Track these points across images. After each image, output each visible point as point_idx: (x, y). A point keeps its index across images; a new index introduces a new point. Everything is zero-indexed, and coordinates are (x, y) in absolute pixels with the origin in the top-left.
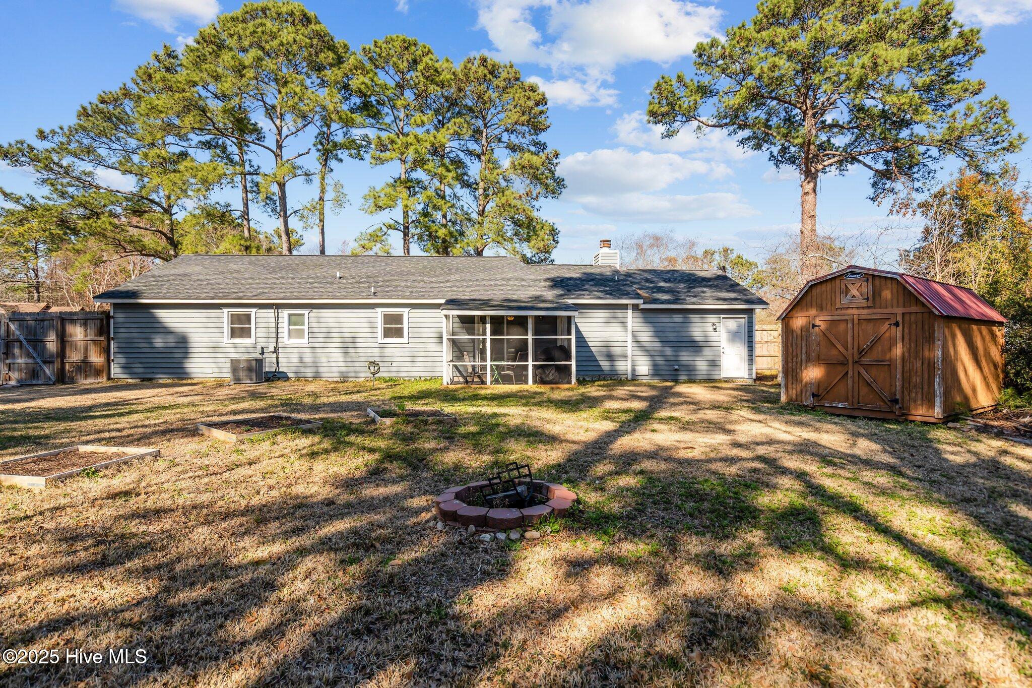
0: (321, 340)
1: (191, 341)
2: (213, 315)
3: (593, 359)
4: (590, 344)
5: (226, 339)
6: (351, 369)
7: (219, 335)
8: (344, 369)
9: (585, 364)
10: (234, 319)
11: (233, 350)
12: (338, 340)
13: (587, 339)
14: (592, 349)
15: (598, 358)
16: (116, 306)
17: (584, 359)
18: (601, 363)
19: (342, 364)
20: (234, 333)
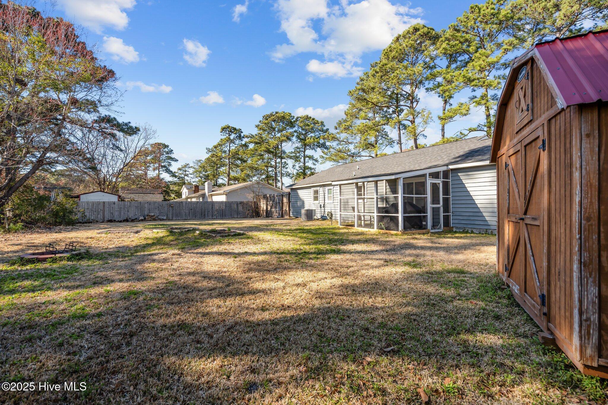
2: (309, 191)
3: (480, 214)
4: (477, 202)
9: (472, 218)
13: (474, 198)
14: (479, 206)
15: (484, 214)
16: (291, 189)
17: (471, 214)
18: (487, 218)
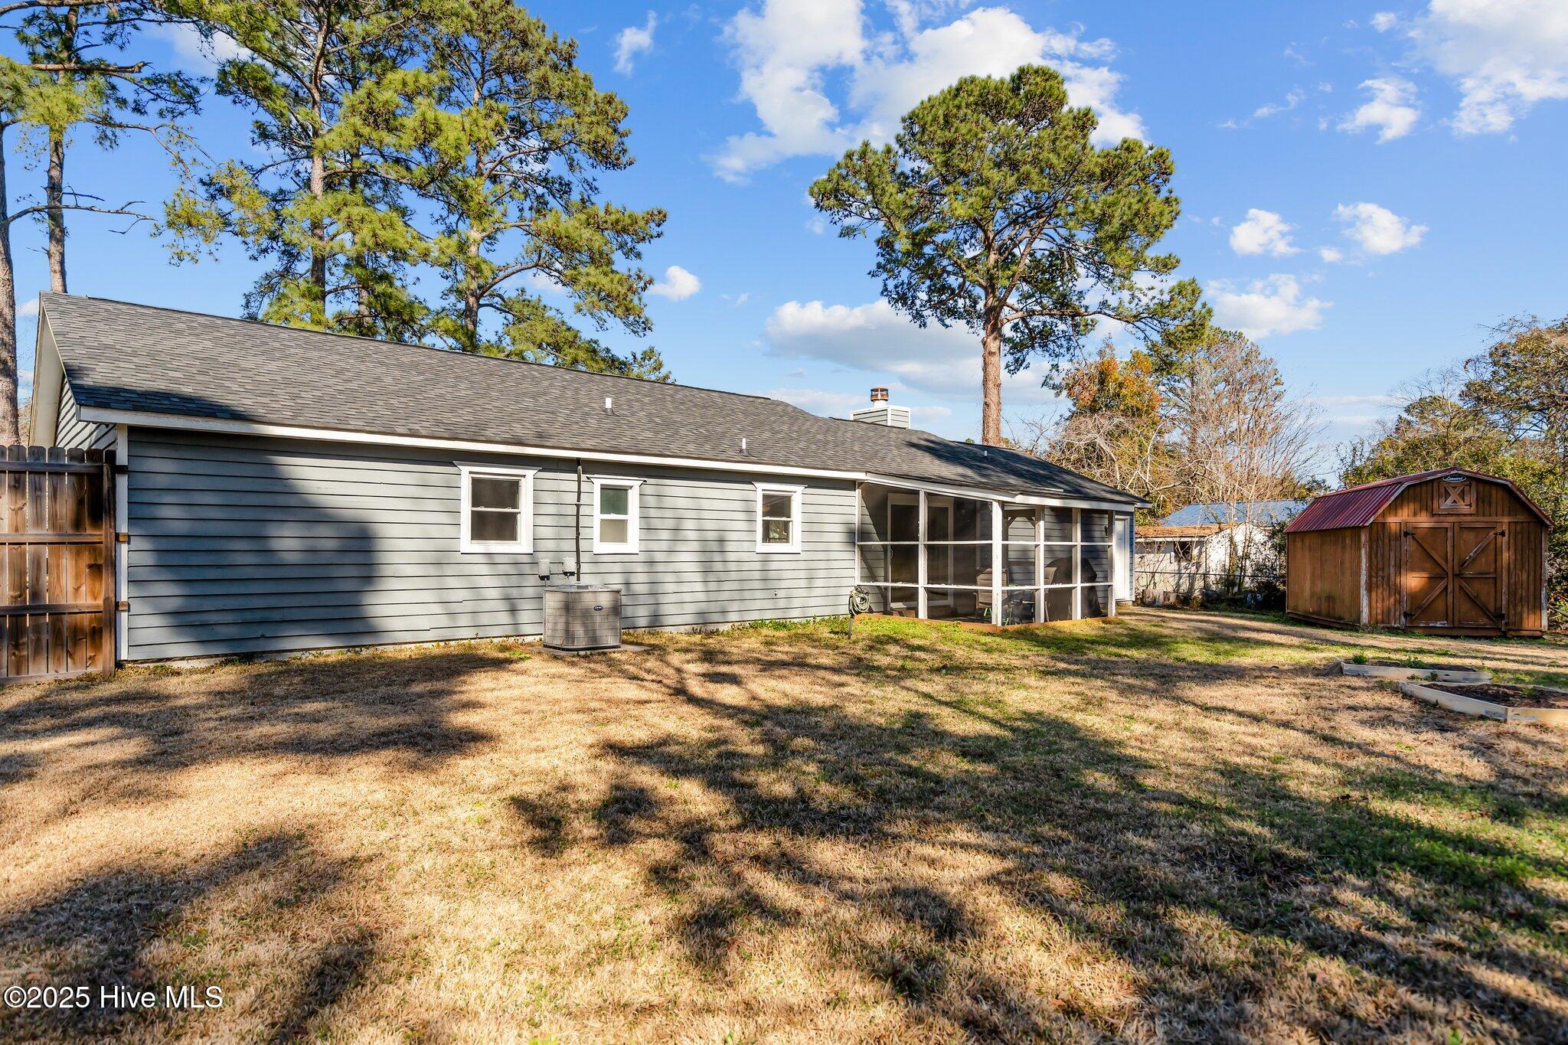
0: (664, 546)
1: (385, 545)
2: (435, 479)
5: (466, 542)
6: (713, 607)
7: (449, 531)
8: (704, 607)
10: (481, 491)
11: (484, 569)
12: (695, 546)
16: (136, 433)
19: (701, 597)
20: (483, 527)
